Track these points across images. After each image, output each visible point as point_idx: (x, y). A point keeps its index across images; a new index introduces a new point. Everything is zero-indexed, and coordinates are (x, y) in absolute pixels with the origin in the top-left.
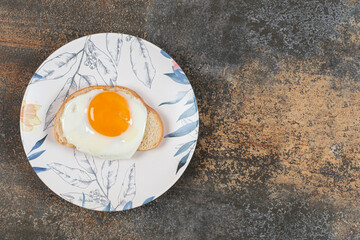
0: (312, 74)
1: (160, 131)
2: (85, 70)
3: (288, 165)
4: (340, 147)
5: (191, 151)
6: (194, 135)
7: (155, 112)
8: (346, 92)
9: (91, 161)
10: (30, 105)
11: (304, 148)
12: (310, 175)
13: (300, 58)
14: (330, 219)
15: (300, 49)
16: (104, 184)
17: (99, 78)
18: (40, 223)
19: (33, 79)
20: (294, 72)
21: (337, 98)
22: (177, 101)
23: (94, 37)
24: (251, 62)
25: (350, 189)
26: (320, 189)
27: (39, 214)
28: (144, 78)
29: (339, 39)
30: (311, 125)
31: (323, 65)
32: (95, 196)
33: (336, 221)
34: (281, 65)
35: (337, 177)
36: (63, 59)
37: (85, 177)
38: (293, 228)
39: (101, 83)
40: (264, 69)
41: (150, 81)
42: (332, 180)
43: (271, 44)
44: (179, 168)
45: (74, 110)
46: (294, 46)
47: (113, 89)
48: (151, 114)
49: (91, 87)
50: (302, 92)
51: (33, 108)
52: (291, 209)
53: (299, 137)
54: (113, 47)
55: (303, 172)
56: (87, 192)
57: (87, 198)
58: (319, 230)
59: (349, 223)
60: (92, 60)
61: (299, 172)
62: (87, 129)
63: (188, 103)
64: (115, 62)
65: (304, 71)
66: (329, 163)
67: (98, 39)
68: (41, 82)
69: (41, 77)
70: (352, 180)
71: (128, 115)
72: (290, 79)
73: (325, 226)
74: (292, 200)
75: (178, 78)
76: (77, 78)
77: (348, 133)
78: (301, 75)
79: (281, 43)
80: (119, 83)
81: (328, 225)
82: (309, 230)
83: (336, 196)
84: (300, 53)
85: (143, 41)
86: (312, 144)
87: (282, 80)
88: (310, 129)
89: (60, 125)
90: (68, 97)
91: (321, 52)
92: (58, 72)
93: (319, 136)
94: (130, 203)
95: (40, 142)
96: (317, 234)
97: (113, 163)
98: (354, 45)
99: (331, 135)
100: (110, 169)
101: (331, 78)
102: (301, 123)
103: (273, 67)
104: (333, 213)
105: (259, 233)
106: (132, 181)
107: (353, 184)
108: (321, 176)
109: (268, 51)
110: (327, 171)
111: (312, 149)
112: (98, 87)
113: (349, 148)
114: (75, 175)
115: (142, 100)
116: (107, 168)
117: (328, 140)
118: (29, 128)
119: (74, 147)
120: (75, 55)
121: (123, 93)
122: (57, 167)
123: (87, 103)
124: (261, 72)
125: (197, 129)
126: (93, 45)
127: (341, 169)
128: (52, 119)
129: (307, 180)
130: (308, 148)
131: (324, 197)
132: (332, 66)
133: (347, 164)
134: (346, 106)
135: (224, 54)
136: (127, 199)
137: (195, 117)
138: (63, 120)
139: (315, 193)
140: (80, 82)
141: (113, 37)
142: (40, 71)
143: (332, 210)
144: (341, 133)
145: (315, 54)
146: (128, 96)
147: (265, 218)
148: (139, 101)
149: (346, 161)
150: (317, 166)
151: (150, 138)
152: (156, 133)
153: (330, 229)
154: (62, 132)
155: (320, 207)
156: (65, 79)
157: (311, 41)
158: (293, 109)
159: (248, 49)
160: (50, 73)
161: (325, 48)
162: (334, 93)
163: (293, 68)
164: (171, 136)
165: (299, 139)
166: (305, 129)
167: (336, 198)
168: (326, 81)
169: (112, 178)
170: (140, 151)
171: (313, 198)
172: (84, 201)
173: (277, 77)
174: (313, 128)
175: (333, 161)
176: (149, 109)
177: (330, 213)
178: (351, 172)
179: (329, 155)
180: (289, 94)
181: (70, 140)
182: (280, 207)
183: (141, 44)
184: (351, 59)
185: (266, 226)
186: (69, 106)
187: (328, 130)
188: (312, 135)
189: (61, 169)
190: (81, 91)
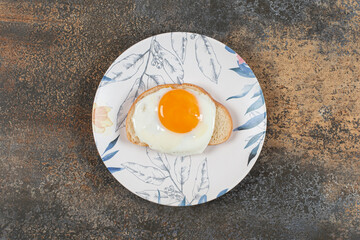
0: (299, 39)
1: (229, 125)
2: (152, 70)
3: (278, 129)
4: (328, 110)
5: (260, 143)
6: (262, 127)
7: (223, 107)
8: (333, 56)
9: (163, 158)
10: (101, 108)
11: (293, 112)
12: (300, 138)
13: (287, 24)
14: (321, 181)
15: (287, 15)
16: (178, 180)
17: (166, 77)
18: (37, 191)
19: (102, 82)
20: (282, 38)
21: (325, 62)
22: (244, 95)
23: (159, 37)
24: (238, 29)
25: (340, 151)
26: (310, 152)
27: (36, 183)
28: (210, 74)
29: (325, 5)
30: (299, 89)
31: (310, 30)
32: (170, 192)
33: (327, 182)
34: (268, 31)
35: (327, 139)
36: (131, 61)
37: (159, 174)
38: (285, 191)
39: (169, 82)
40: (252, 35)
41: (216, 77)
42: (322, 142)
43: (258, 11)
44: (250, 159)
45: (144, 109)
46: (281, 12)
47: (181, 87)
48: (220, 109)
49: (159, 87)
50: (289, 57)
51: (104, 110)
52: (282, 172)
53: (288, 102)
54: (178, 46)
55: (293, 136)
56: (162, 189)
57: (162, 194)
58: (310, 192)
59: (341, 184)
60: (158, 59)
61: (289, 136)
62: (158, 127)
63: (255, 96)
64: (181, 60)
65: (291, 36)
66: (318, 126)
67: (163, 39)
68: (110, 85)
69: (109, 79)
70: (341, 143)
71: (197, 111)
72: (278, 45)
73: (316, 188)
74: (283, 164)
75: (244, 72)
76: (145, 78)
77: (336, 95)
78: (288, 40)
79: (268, 10)
80: (186, 80)
81: (319, 187)
82: (300, 192)
83: (327, 158)
84: (286, 19)
85: (207, 38)
86: (301, 107)
87: (270, 46)
88: (298, 94)
89: (132, 125)
90: (137, 97)
91: (308, 17)
92: (126, 73)
93: (308, 100)
94: (205, 196)
95: (113, 143)
96: (309, 196)
97: (185, 159)
98: (339, 10)
99: (320, 99)
100: (183, 164)
101: (318, 42)
102: (290, 87)
103: (260, 34)
104: (324, 175)
105: (251, 197)
106: (205, 176)
107: (342, 146)
108: (311, 139)
109: (255, 18)
110: (316, 133)
111: (301, 113)
112: (166, 86)
113: (338, 110)
114: (149, 172)
115: (209, 95)
116: (180, 164)
117: (317, 103)
118: (102, 130)
119: (147, 146)
120: (142, 56)
121: (191, 90)
122: (131, 166)
123: (157, 102)
124: (248, 39)
125: (265, 120)
126: (159, 45)
127: (331, 131)
128: (123, 120)
129: (297, 143)
130: (297, 112)
131: (314, 159)
132: (318, 31)
133: (337, 127)
134: (333, 69)
135: (212, 22)
136: (201, 193)
137: (263, 109)
138: (134, 120)
139: (305, 156)
140: (148, 82)
141: (178, 36)
142: (108, 74)
143: (322, 172)
144: (329, 96)
145: (301, 20)
146: (196, 93)
147: (256, 181)
148: (206, 96)
149: (335, 124)
150: (307, 129)
151: (221, 132)
152: (226, 127)
153: (321, 191)
154: (134, 132)
155: (310, 169)
156: (133, 79)
157: (297, 7)
158: (281, 73)
159: (236, 17)
160: (119, 75)
161: (311, 13)
162: (321, 57)
163: (280, 35)
164: (240, 129)
165: (288, 104)
166: (294, 93)
167: (326, 160)
168: (312, 46)
169: (185, 174)
170: (212, 146)
171: (303, 161)
172: (159, 197)
173: (264, 43)
174: (302, 92)
175: (322, 124)
176: (218, 104)
177: (320, 175)
178: (340, 134)
179: (318, 118)
180: (277, 59)
181: (143, 140)
182: (271, 170)
183: (205, 42)
184: (337, 23)
185: (258, 189)
186: (139, 106)
187: (316, 93)
188: (301, 99)
189: (135, 167)
190: (149, 91)
